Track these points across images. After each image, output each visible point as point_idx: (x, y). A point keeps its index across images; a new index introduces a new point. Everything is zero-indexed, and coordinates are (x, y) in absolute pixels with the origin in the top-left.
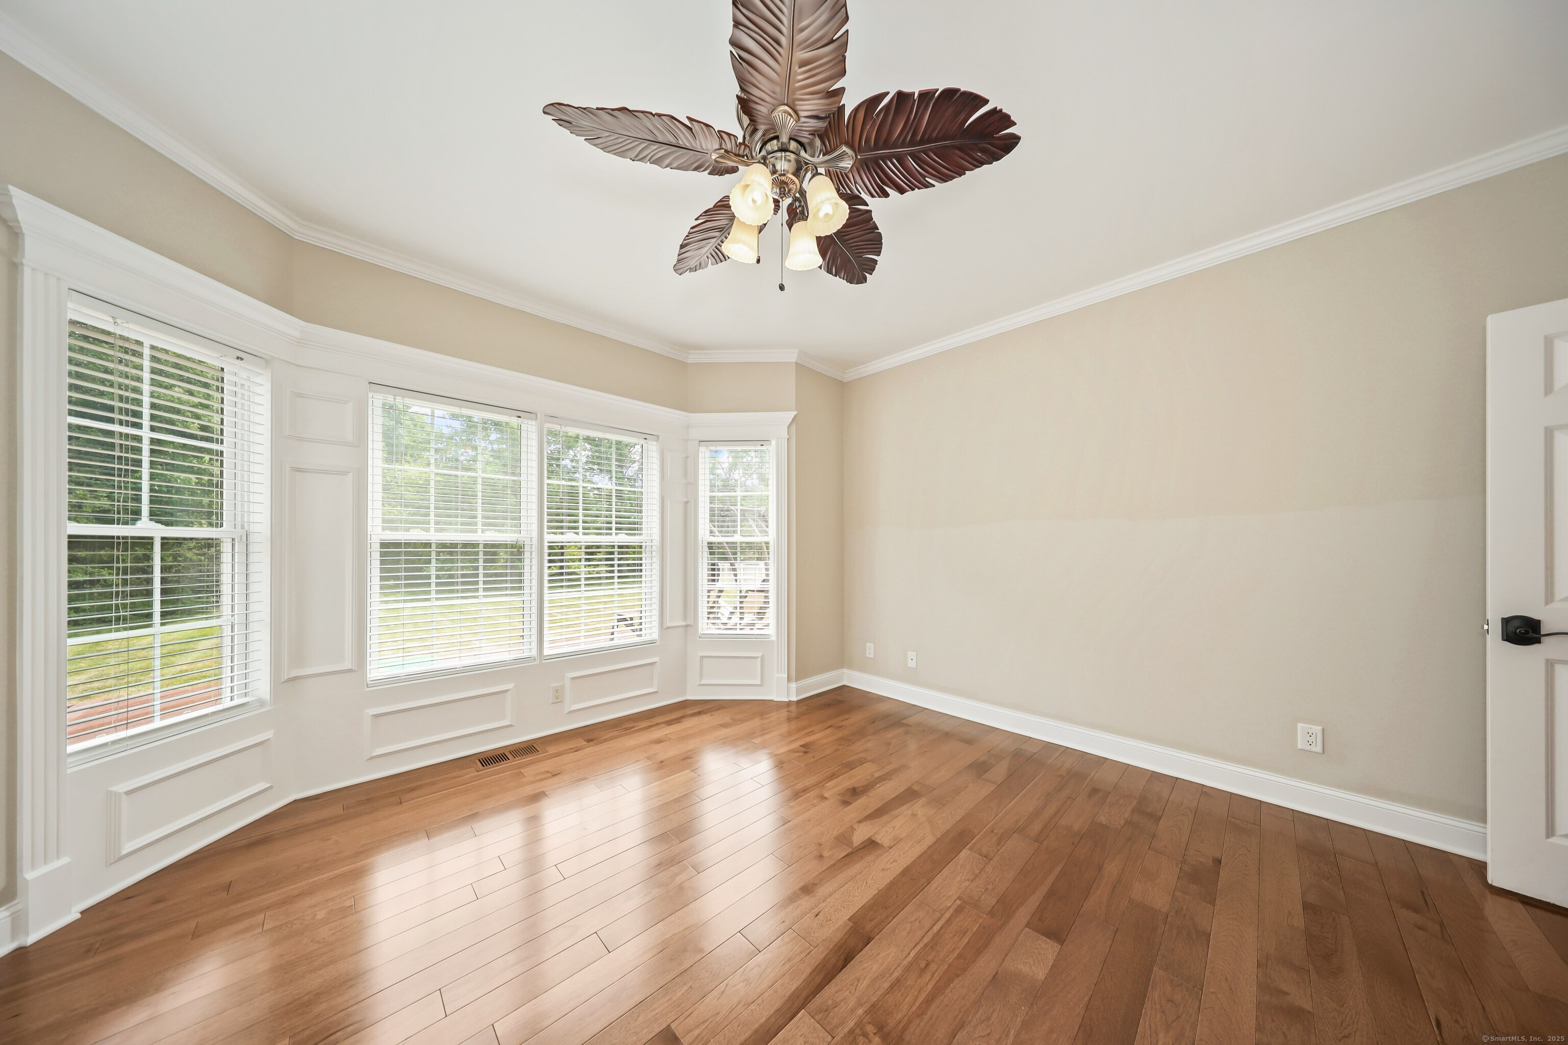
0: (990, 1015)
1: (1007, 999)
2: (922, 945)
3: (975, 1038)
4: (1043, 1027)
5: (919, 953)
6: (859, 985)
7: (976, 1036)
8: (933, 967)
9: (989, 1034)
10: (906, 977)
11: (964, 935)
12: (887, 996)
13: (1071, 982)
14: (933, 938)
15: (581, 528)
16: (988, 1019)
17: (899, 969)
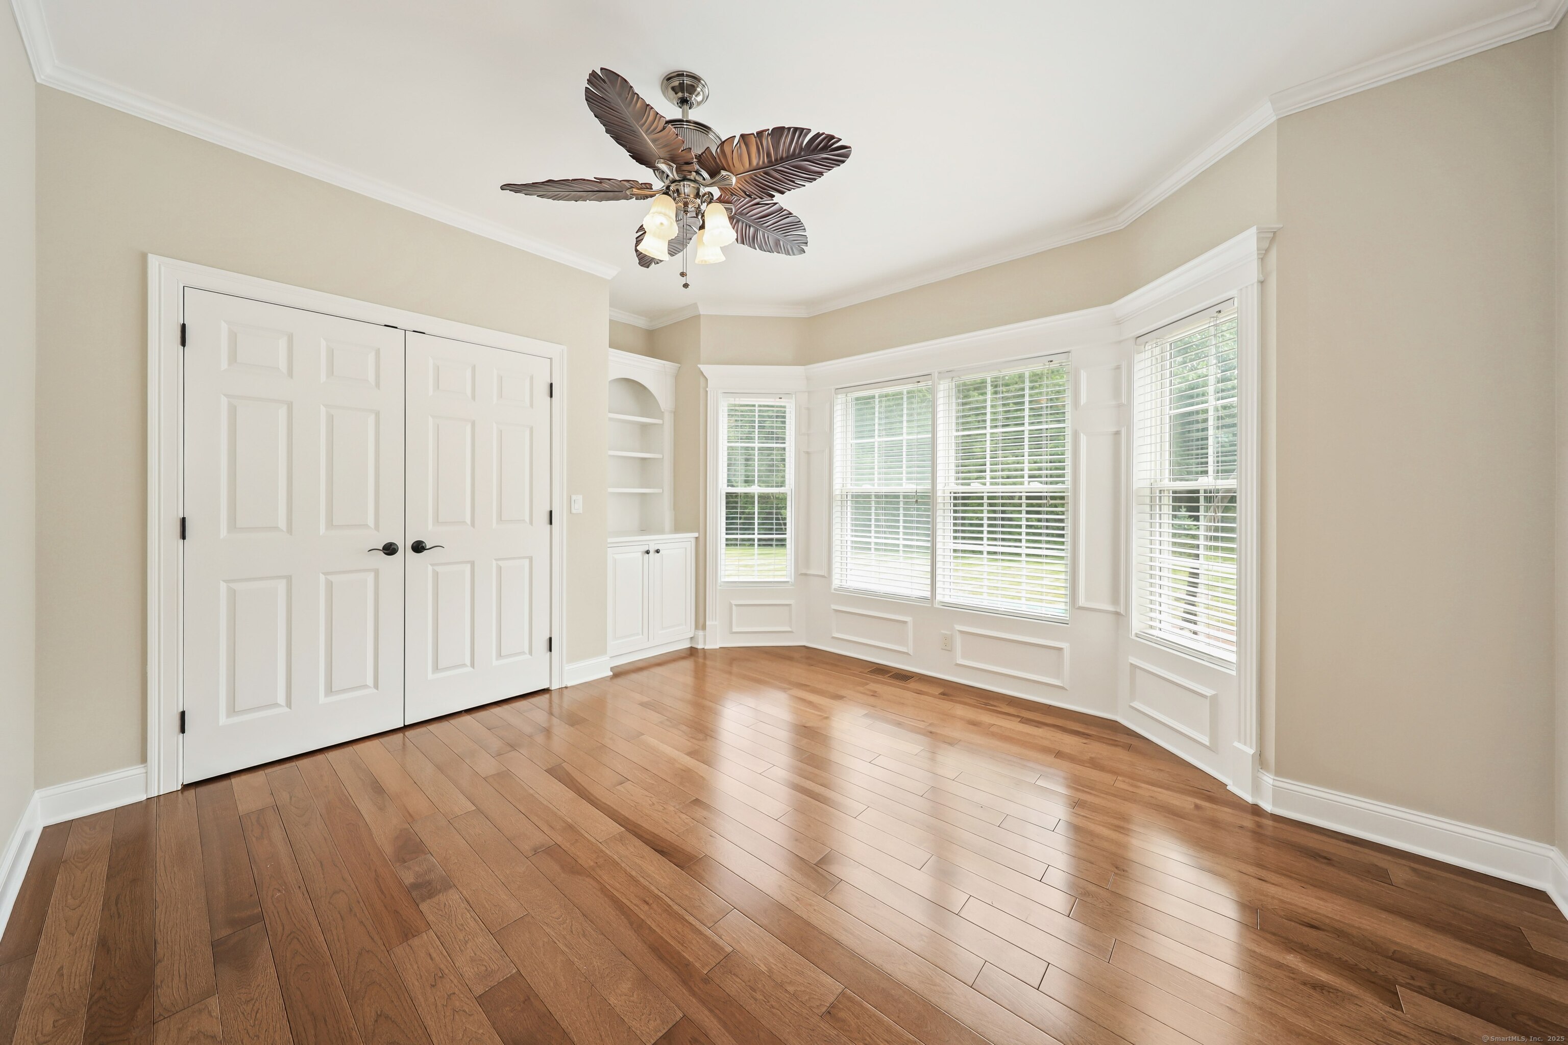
0: (587, 938)
1: (597, 958)
2: (670, 903)
3: (572, 921)
4: (562, 977)
5: (661, 899)
6: (637, 858)
7: (573, 922)
8: (646, 908)
9: (572, 932)
10: (637, 886)
11: (679, 942)
12: (623, 872)
13: (598, 1032)
14: (677, 913)
15: (988, 477)
16: (584, 935)
17: (647, 883)
